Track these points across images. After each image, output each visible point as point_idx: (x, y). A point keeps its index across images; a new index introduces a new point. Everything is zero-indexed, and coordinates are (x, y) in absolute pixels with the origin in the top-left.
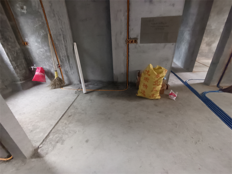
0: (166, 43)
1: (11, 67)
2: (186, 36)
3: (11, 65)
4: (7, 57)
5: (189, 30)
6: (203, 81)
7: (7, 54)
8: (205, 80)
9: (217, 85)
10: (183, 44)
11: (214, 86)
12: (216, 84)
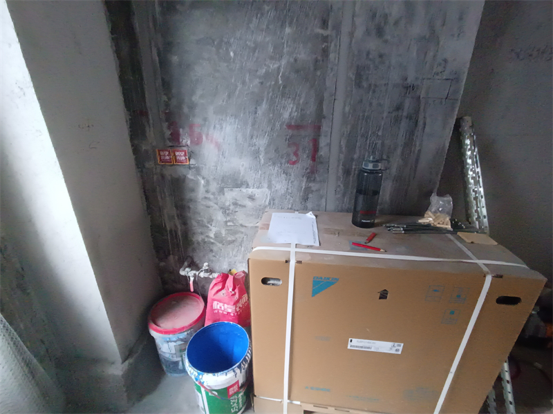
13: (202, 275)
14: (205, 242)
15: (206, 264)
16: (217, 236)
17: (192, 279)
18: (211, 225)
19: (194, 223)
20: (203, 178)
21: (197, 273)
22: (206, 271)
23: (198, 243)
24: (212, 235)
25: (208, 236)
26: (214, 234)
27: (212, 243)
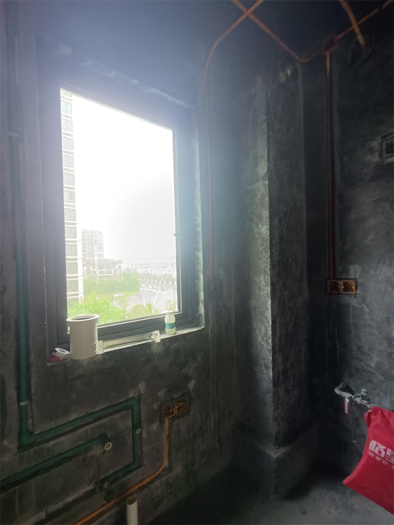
1: (267, 375)
3: (267, 368)
4: (270, 333)
7: (274, 322)
13: (358, 400)
14: (364, 370)
15: (364, 390)
16: (378, 366)
17: (347, 401)
18: (373, 354)
19: (354, 348)
20: (368, 306)
21: (353, 397)
22: (363, 398)
23: (357, 369)
24: (373, 365)
25: (367, 364)
26: (376, 364)
27: (373, 374)
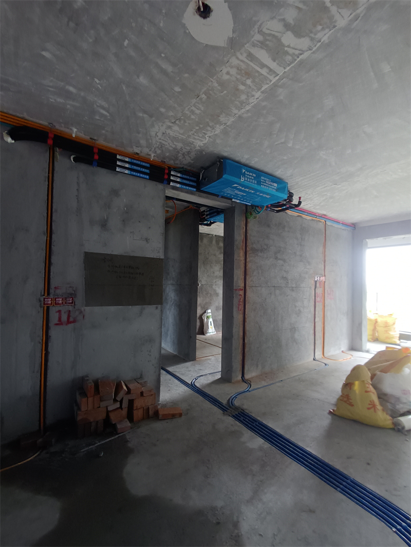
0: (144, 306)
2: (170, 293)
5: (172, 284)
6: (219, 376)
8: (222, 371)
9: (242, 377)
10: (168, 307)
11: (238, 382)
12: (240, 378)
